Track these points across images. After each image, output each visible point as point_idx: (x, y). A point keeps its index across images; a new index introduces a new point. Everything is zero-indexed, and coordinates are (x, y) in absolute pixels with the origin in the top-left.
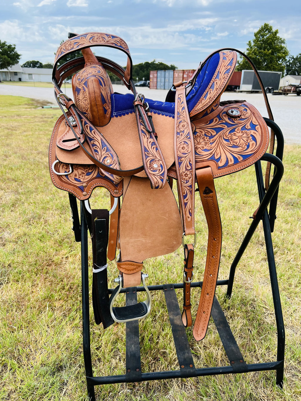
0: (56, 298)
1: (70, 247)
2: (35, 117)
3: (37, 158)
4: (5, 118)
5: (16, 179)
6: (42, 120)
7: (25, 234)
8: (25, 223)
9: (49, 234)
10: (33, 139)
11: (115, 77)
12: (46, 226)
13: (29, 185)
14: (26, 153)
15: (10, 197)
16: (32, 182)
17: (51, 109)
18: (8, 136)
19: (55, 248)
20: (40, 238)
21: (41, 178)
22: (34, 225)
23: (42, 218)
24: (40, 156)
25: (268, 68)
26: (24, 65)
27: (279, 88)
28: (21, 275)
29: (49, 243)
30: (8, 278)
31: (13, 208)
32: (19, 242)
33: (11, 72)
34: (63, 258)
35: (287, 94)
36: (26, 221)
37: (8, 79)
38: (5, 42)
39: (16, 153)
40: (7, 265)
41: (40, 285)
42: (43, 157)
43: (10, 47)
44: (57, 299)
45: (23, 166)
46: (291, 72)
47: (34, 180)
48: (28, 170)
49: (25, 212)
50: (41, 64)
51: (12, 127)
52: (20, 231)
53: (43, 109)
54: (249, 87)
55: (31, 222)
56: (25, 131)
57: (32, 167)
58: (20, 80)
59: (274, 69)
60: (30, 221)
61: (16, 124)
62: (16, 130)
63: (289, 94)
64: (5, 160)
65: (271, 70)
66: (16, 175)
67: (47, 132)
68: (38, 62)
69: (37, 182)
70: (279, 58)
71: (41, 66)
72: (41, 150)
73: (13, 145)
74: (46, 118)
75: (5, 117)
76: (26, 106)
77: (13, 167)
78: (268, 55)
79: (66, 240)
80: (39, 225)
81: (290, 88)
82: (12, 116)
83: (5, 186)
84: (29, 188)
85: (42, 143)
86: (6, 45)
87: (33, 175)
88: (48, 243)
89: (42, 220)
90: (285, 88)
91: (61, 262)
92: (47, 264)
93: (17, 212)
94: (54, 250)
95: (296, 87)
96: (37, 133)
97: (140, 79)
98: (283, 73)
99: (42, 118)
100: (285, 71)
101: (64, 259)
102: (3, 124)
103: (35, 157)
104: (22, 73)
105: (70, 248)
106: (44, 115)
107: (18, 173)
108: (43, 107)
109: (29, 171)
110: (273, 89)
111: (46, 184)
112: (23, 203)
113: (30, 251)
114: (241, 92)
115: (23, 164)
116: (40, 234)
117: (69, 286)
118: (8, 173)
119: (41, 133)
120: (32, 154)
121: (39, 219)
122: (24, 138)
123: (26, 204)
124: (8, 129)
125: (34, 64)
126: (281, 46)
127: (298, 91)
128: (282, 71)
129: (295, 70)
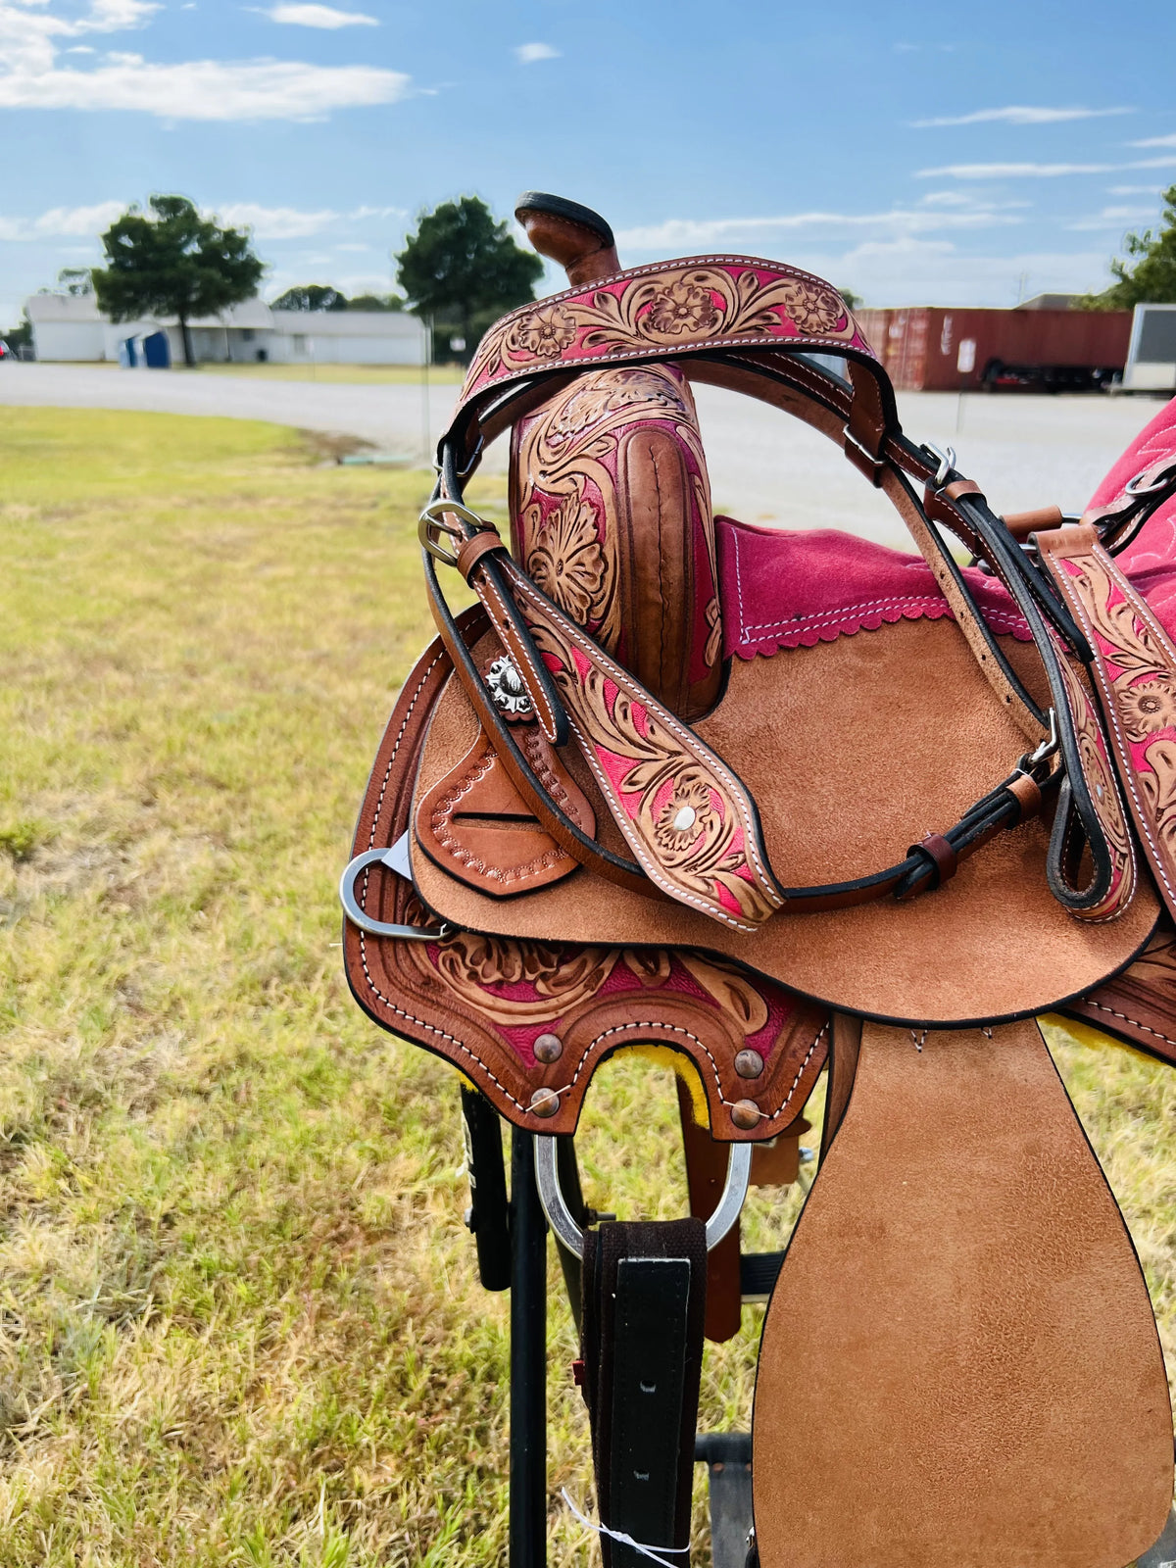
0: (365, 1440)
1: (438, 1140)
2: (310, 503)
3: (310, 684)
4: (198, 510)
5: (224, 779)
6: (332, 515)
7: (242, 1059)
8: (246, 998)
9: (345, 1064)
10: (298, 598)
12: (332, 1016)
13: (271, 804)
14: (268, 660)
15: (194, 862)
16: (287, 796)
17: (369, 470)
18: (205, 581)
19: (368, 1143)
20: (304, 1080)
21: (323, 774)
22: (282, 1008)
23: (318, 976)
24: (321, 672)
26: (281, 300)
28: (215, 1284)
29: (343, 1114)
30: (156, 1297)
31: (200, 917)
32: (216, 1095)
33: (230, 331)
34: (400, 1197)
36: (252, 986)
37: (220, 354)
38: (215, 218)
39: (228, 657)
40: (155, 1218)
41: (294, 1344)
42: (334, 678)
43: (229, 236)
44: (368, 1447)
45: (253, 719)
47: (294, 782)
48: (274, 738)
49: (247, 936)
50: (339, 297)
51: (224, 545)
52: (226, 1036)
53: (341, 469)
55: (272, 992)
56: (268, 562)
57: (290, 724)
58: (262, 356)
60: (266, 986)
61: (235, 532)
62: (235, 558)
64: (185, 689)
66: (222, 760)
67: (353, 568)
68: (328, 290)
69: (305, 794)
71: (340, 304)
72: (324, 646)
73: (220, 624)
74: (348, 506)
75: (200, 501)
76: (279, 458)
77: (215, 725)
79: (417, 1101)
80: (305, 1010)
82: (225, 502)
83: (176, 809)
84: (270, 819)
85: (333, 615)
86: (219, 232)
87: (291, 761)
88: (337, 1109)
89: (318, 983)
91: (395, 1216)
92: (334, 1233)
93: (214, 937)
94: (361, 1152)
96: (314, 570)
99: (333, 507)
101: (406, 1203)
102: (187, 533)
103: (304, 675)
104: (271, 332)
105: (433, 1151)
106: (342, 493)
107: (231, 748)
108: (340, 462)
109: (275, 744)
111: (341, 808)
112: (243, 892)
113: (259, 1149)
115: (254, 707)
116: (305, 1057)
117: (426, 1374)
118: (194, 749)
119: (331, 570)
120: (291, 663)
121: (307, 979)
122: (264, 592)
123: (255, 901)
124: (207, 553)
125: (316, 298)
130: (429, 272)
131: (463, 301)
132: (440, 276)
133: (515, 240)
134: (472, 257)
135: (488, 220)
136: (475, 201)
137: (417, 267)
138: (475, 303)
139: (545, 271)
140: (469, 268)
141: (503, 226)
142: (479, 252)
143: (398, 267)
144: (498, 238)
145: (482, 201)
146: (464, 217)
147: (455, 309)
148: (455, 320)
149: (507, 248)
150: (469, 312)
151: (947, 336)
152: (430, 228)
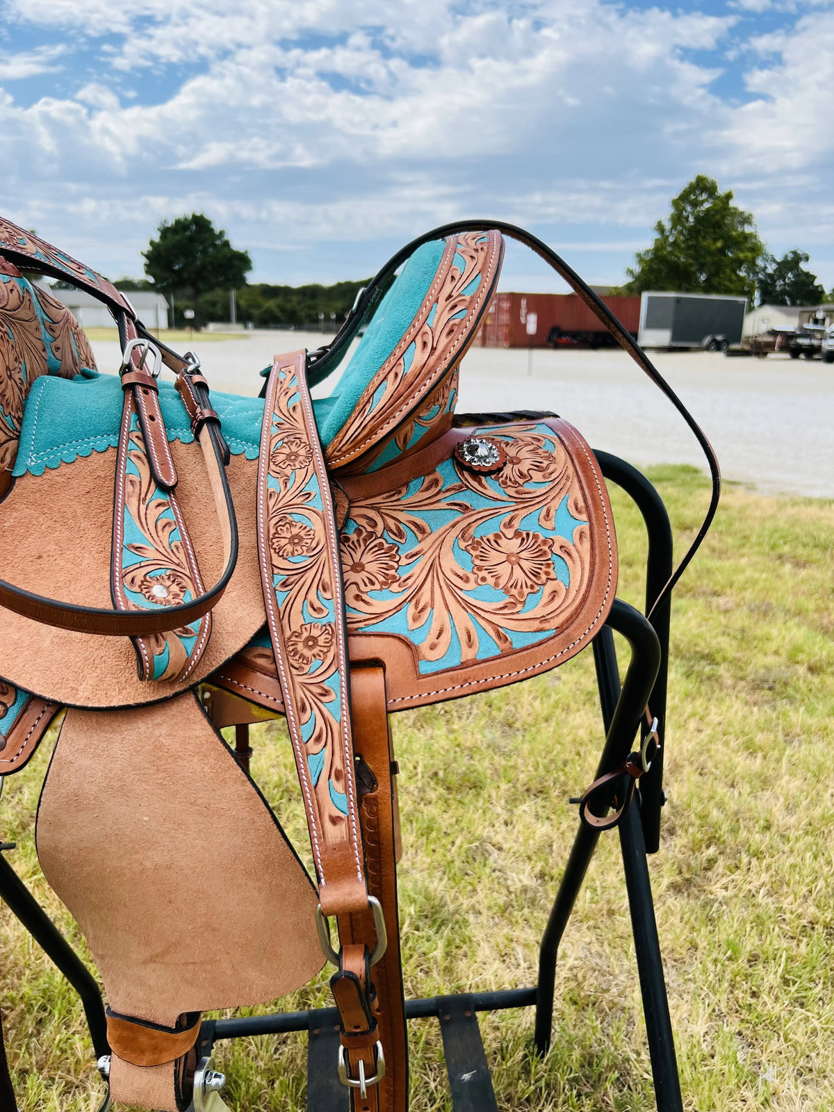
11: (303, 314)
25: (709, 287)
27: (743, 338)
35: (765, 354)
46: (771, 297)
54: (663, 337)
59: (728, 291)
65: (718, 291)
70: (739, 263)
78: (712, 254)
81: (770, 339)
90: (759, 339)
95: (788, 336)
98: (752, 301)
100: (757, 294)
110: (727, 341)
126: (743, 233)
127: (795, 347)
128: (749, 294)
129: (784, 292)
130: (168, 267)
131: (194, 284)
132: (177, 267)
133: (231, 243)
134: (199, 255)
135: (212, 230)
136: (202, 216)
137: (158, 259)
138: (201, 285)
139: (252, 265)
140: (198, 263)
141: (222, 233)
142: (204, 251)
143: (146, 261)
144: (218, 242)
145: (207, 217)
146: (193, 227)
147: (189, 291)
148: (189, 298)
149: (225, 250)
150: (198, 292)
151: (523, 311)
152: (169, 235)
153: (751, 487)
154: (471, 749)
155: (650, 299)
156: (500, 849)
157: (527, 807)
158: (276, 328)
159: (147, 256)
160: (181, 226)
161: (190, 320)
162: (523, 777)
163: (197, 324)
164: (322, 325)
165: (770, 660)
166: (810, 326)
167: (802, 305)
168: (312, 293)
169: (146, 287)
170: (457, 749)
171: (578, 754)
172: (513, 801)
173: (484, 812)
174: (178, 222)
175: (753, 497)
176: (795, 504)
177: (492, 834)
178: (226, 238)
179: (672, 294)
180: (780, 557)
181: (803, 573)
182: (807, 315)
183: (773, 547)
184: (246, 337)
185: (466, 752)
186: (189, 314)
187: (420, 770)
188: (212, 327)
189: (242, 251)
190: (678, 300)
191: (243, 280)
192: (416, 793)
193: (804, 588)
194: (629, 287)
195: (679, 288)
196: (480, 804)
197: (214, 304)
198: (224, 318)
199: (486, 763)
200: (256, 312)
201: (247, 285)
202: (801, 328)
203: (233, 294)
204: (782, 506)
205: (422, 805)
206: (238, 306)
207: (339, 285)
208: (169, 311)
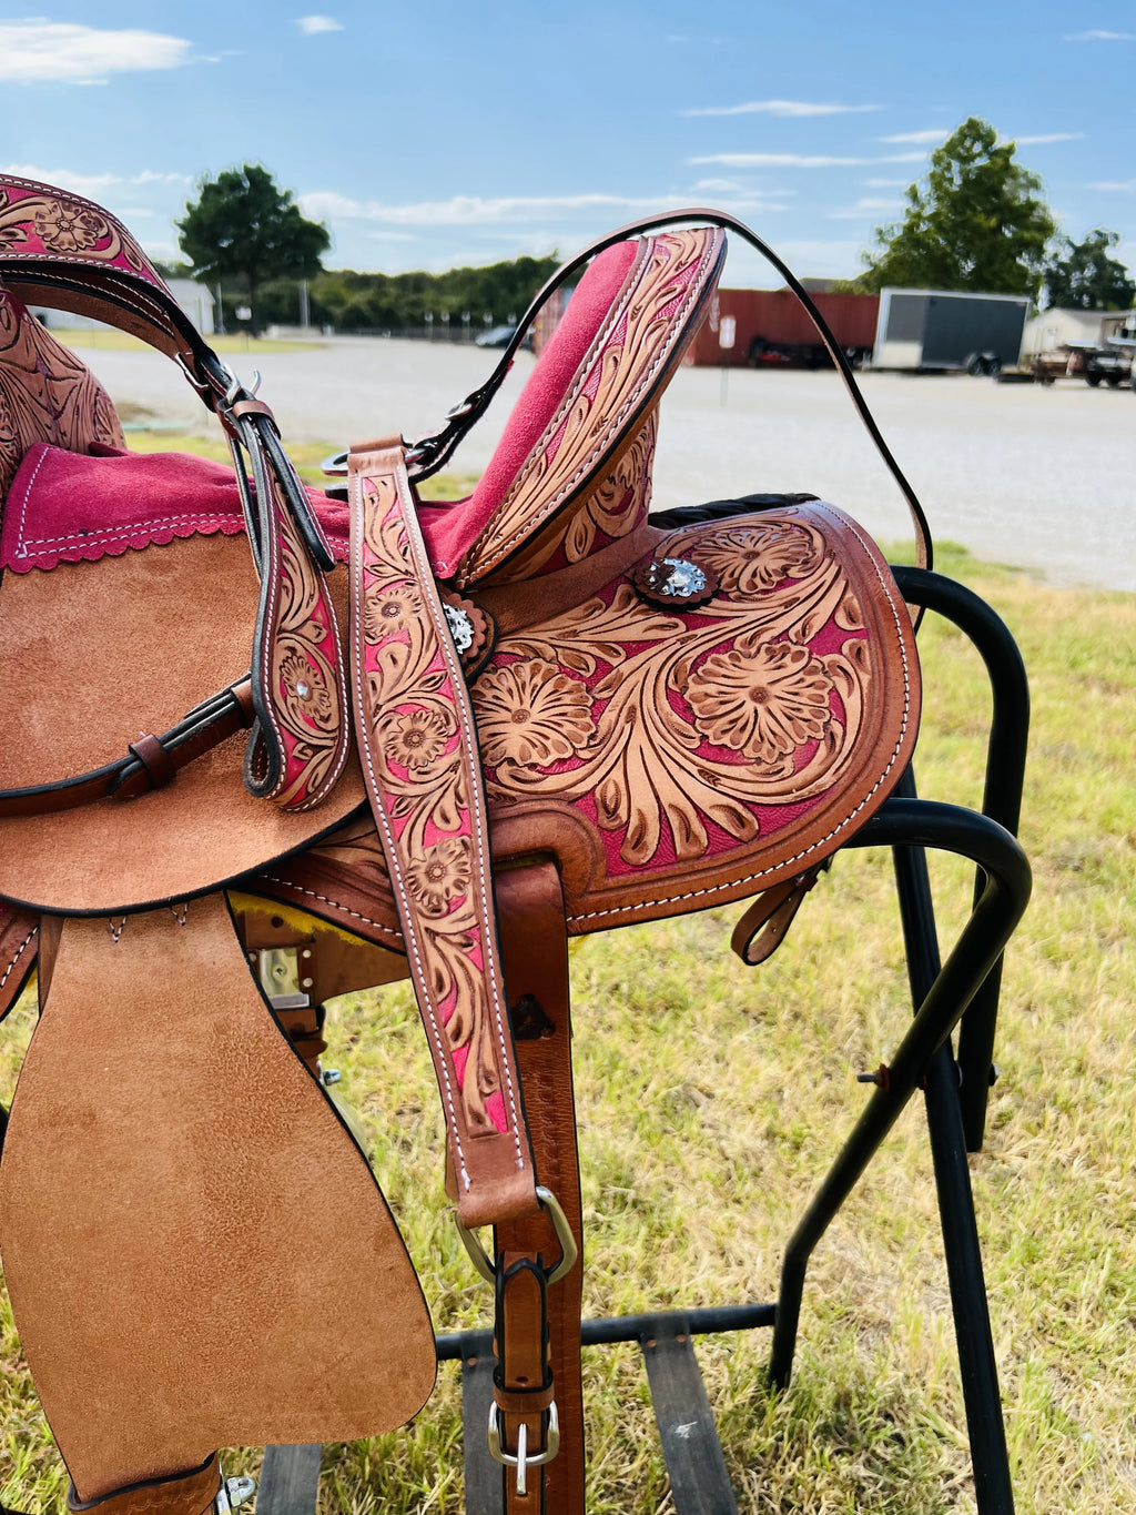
11: (403, 314)
25: (978, 282)
27: (1022, 357)
35: (1052, 380)
46: (1063, 297)
54: (910, 353)
59: (1006, 289)
63: (1059, 383)
65: (990, 288)
70: (1019, 246)
78: (983, 235)
81: (1063, 359)
90: (1046, 359)
95: (1086, 356)
97: (500, 321)
98: (1035, 302)
100: (1043, 294)
110: (999, 362)
114: (880, 370)
126: (1028, 201)
127: (1094, 370)
128: (1033, 292)
129: (1081, 291)
130: (213, 242)
131: (250, 270)
132: (225, 244)
133: (301, 211)
134: (256, 226)
135: (273, 190)
136: (259, 171)
137: (200, 232)
138: (263, 273)
139: (330, 242)
140: (255, 238)
141: (287, 197)
142: (263, 221)
143: (181, 234)
144: (283, 208)
145: (266, 170)
146: (247, 184)
147: (243, 278)
148: (243, 290)
149: (292, 218)
150: (255, 281)
151: (714, 315)
152: (211, 195)
153: (1038, 575)
154: (663, 951)
155: (894, 298)
156: (710, 1096)
157: (745, 1036)
158: (364, 334)
159: (183, 227)
160: (230, 182)
161: (244, 322)
162: (737, 993)
163: (254, 328)
164: (430, 330)
165: (1073, 828)
166: (1117, 340)
167: (1105, 309)
168: (415, 283)
169: (182, 273)
170: (645, 951)
171: (813, 960)
172: (726, 1026)
173: (686, 1045)
174: (224, 178)
175: (1044, 589)
176: (1102, 601)
177: (698, 1075)
178: (293, 202)
179: (926, 293)
180: (1083, 679)
181: (1117, 701)
182: (1112, 324)
183: (1073, 665)
184: (323, 346)
185: (658, 956)
186: (244, 314)
187: (594, 980)
188: (275, 331)
189: (317, 222)
190: (933, 301)
191: (318, 265)
192: (591, 1014)
193: (1117, 723)
194: (865, 281)
195: (934, 284)
196: (680, 1031)
197: (277, 298)
198: (291, 319)
199: (687, 974)
200: (337, 311)
201: (324, 272)
202: (1105, 344)
203: (304, 285)
204: (1084, 605)
205: (600, 1031)
206: (312, 303)
207: (454, 274)
208: (215, 308)
